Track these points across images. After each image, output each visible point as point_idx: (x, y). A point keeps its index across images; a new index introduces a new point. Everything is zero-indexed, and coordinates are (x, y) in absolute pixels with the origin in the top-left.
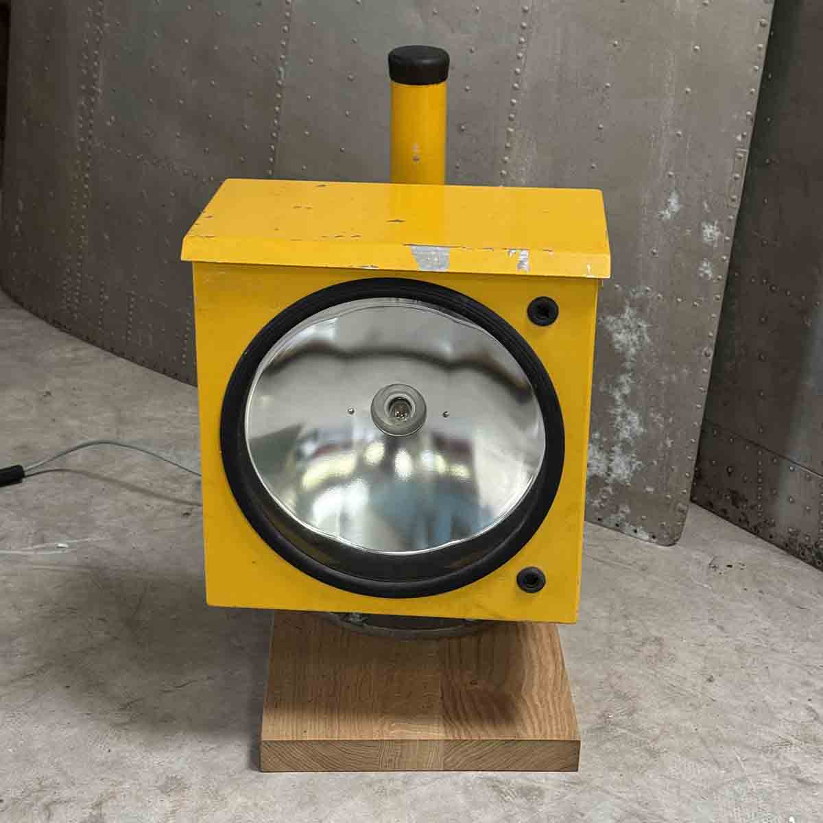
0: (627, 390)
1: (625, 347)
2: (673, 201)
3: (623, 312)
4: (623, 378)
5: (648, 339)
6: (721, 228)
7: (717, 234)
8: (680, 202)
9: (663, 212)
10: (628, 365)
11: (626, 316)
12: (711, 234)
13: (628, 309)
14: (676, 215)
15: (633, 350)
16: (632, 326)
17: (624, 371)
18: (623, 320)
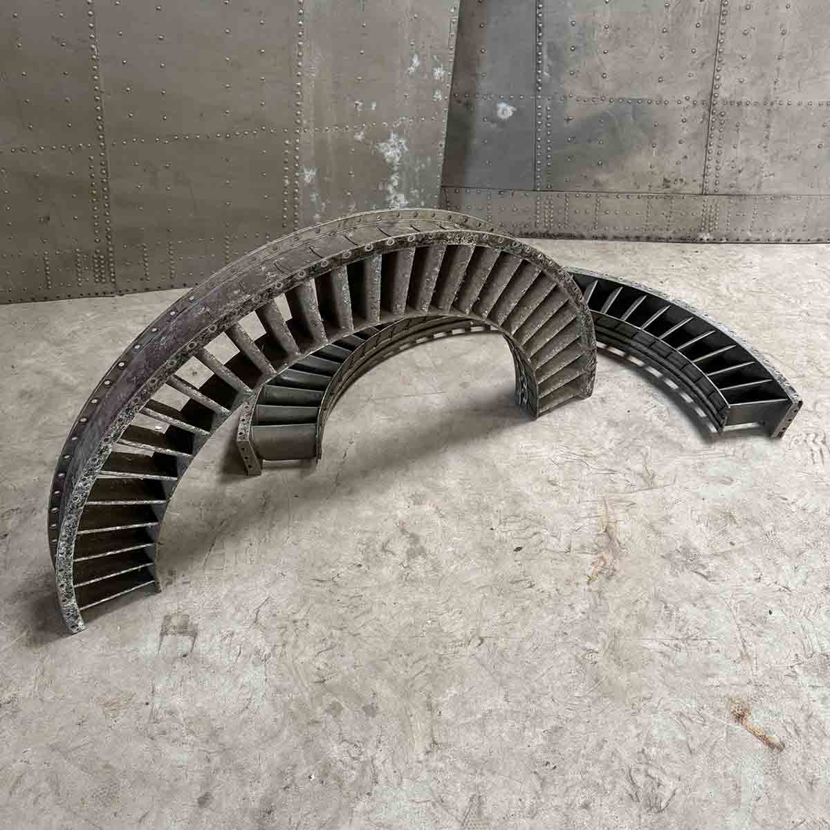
0: (396, 183)
1: (393, 159)
2: (416, 61)
3: (389, 137)
4: (393, 178)
5: (406, 149)
6: (445, 69)
7: (443, 73)
8: (419, 60)
9: (409, 69)
10: (396, 168)
11: (392, 140)
12: (440, 74)
13: (393, 135)
14: (418, 69)
15: (398, 159)
16: (396, 144)
17: (393, 173)
18: (390, 143)
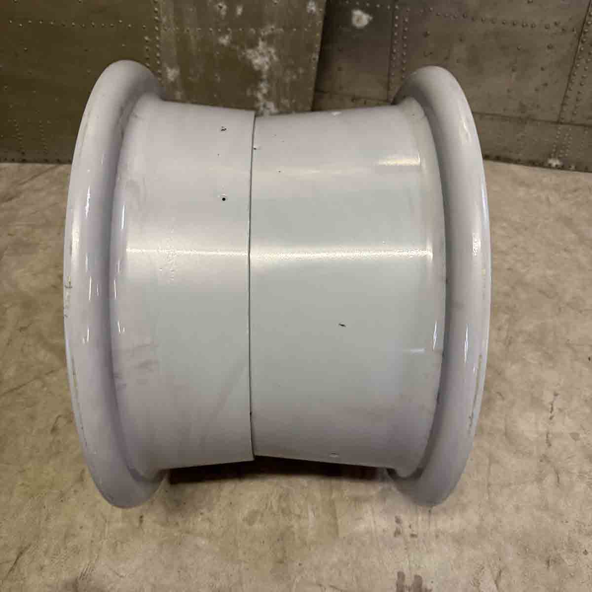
0: (265, 91)
1: (261, 67)
3: (257, 45)
4: (262, 85)
5: (275, 58)
10: (264, 76)
11: (260, 47)
13: (261, 43)
15: (267, 67)
16: (265, 52)
17: (262, 80)
18: (258, 50)
